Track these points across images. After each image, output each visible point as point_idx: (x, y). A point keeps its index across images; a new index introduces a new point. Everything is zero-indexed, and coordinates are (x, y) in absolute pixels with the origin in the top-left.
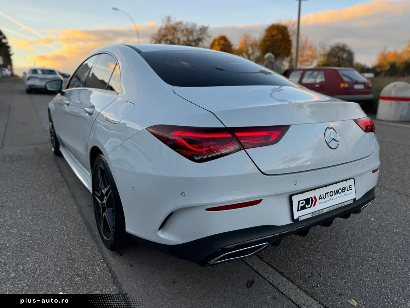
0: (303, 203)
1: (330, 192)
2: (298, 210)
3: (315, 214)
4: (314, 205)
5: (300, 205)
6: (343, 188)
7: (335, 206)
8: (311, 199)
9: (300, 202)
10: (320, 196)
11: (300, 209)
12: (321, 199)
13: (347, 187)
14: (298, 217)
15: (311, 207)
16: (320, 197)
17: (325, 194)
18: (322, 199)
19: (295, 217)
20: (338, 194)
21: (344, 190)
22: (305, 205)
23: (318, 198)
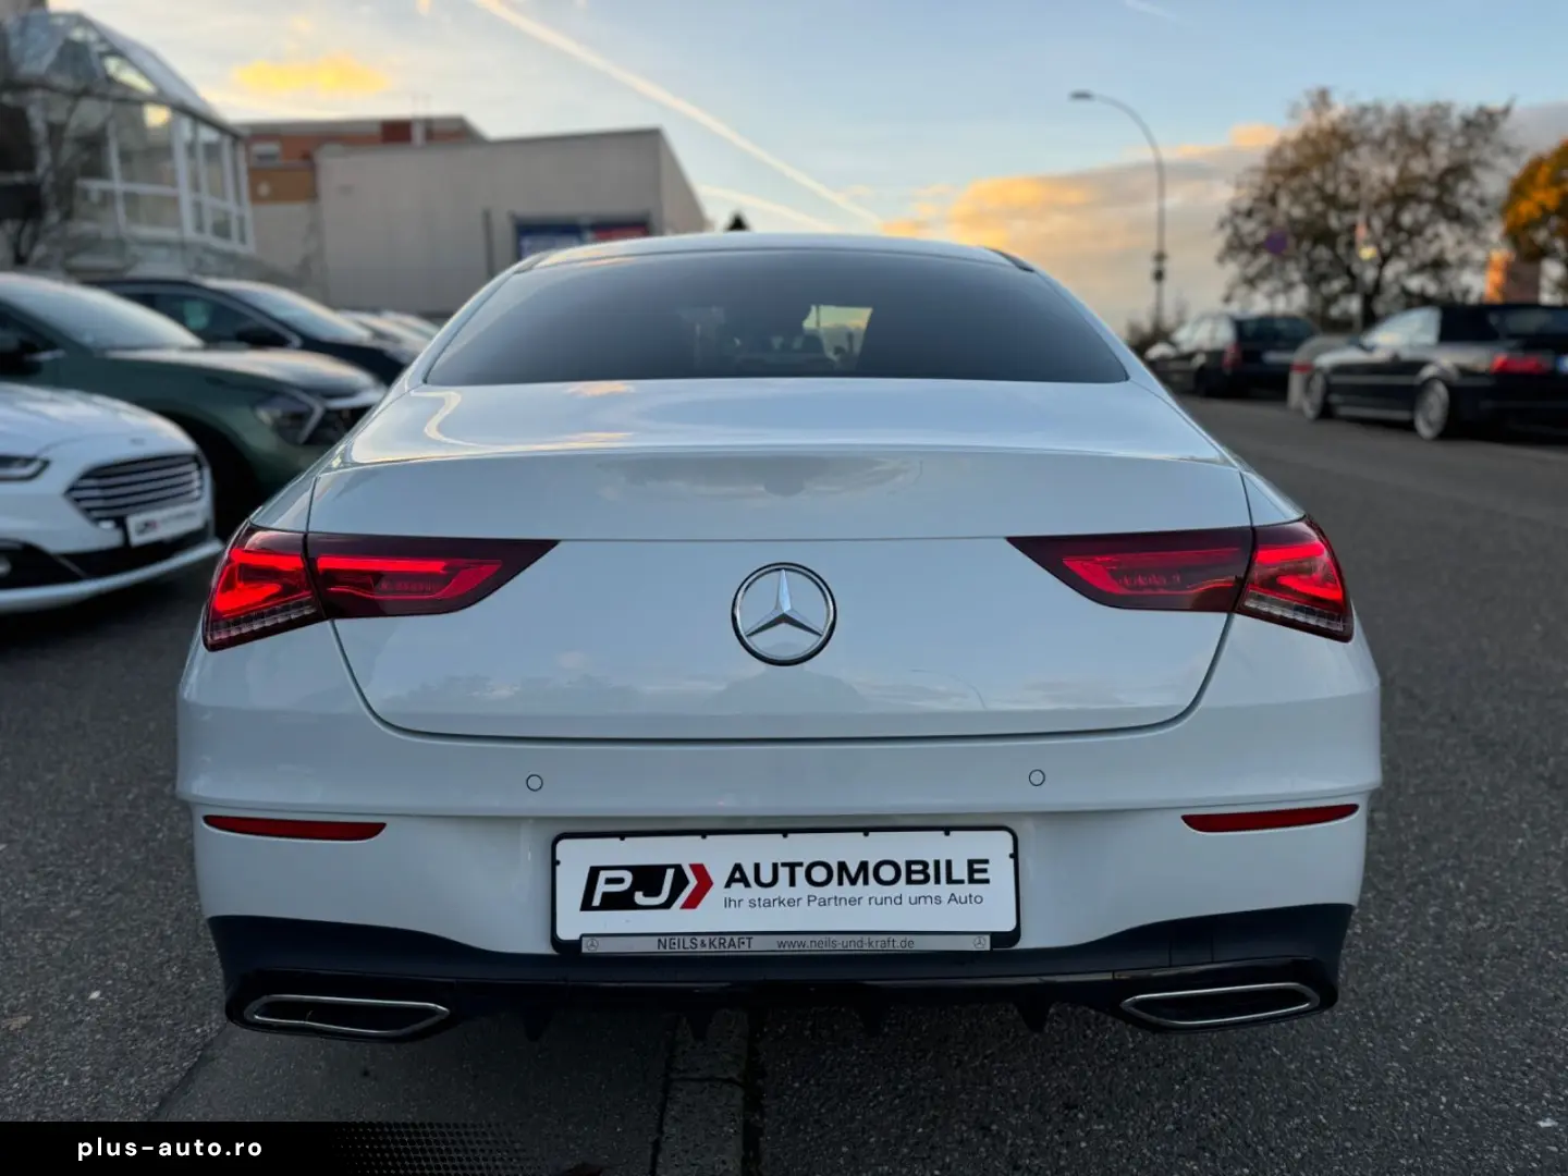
0: (620, 881)
1: (805, 865)
2: (587, 905)
3: (686, 947)
4: (692, 903)
5: (602, 888)
6: (909, 864)
7: (833, 937)
8: (670, 873)
9: (603, 875)
10: (738, 867)
11: (596, 902)
12: (738, 887)
13: (949, 863)
14: (583, 936)
15: (667, 905)
16: (737, 875)
17: (775, 866)
18: (747, 885)
19: (566, 932)
20: (866, 882)
21: (924, 872)
22: (630, 893)
23: (719, 875)
